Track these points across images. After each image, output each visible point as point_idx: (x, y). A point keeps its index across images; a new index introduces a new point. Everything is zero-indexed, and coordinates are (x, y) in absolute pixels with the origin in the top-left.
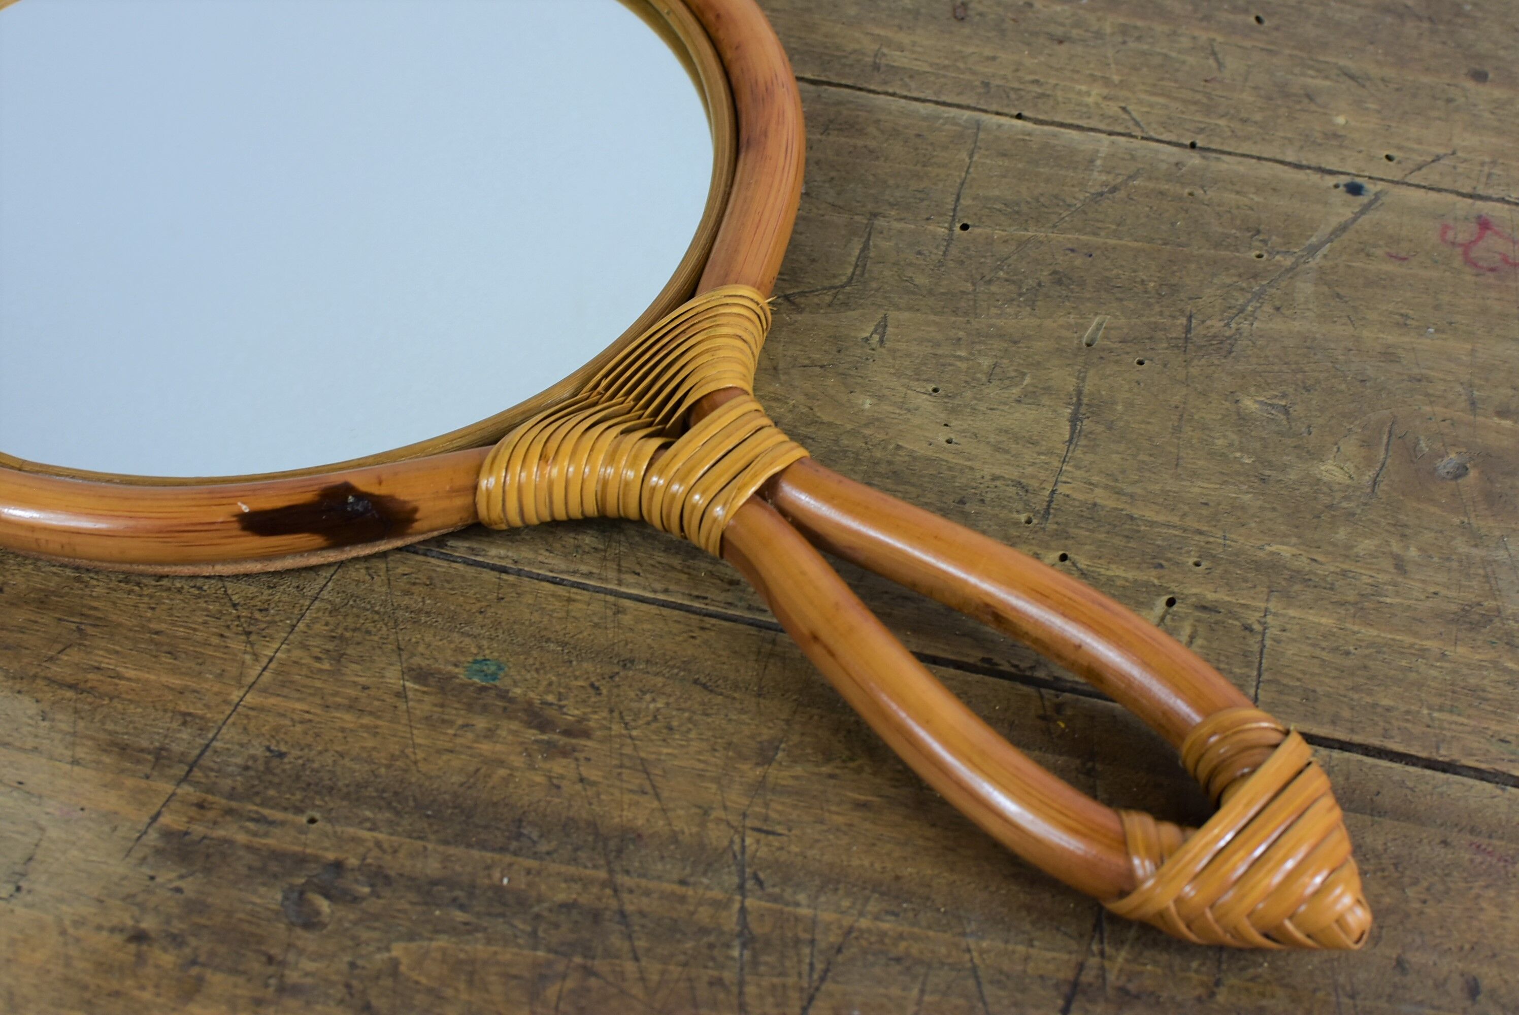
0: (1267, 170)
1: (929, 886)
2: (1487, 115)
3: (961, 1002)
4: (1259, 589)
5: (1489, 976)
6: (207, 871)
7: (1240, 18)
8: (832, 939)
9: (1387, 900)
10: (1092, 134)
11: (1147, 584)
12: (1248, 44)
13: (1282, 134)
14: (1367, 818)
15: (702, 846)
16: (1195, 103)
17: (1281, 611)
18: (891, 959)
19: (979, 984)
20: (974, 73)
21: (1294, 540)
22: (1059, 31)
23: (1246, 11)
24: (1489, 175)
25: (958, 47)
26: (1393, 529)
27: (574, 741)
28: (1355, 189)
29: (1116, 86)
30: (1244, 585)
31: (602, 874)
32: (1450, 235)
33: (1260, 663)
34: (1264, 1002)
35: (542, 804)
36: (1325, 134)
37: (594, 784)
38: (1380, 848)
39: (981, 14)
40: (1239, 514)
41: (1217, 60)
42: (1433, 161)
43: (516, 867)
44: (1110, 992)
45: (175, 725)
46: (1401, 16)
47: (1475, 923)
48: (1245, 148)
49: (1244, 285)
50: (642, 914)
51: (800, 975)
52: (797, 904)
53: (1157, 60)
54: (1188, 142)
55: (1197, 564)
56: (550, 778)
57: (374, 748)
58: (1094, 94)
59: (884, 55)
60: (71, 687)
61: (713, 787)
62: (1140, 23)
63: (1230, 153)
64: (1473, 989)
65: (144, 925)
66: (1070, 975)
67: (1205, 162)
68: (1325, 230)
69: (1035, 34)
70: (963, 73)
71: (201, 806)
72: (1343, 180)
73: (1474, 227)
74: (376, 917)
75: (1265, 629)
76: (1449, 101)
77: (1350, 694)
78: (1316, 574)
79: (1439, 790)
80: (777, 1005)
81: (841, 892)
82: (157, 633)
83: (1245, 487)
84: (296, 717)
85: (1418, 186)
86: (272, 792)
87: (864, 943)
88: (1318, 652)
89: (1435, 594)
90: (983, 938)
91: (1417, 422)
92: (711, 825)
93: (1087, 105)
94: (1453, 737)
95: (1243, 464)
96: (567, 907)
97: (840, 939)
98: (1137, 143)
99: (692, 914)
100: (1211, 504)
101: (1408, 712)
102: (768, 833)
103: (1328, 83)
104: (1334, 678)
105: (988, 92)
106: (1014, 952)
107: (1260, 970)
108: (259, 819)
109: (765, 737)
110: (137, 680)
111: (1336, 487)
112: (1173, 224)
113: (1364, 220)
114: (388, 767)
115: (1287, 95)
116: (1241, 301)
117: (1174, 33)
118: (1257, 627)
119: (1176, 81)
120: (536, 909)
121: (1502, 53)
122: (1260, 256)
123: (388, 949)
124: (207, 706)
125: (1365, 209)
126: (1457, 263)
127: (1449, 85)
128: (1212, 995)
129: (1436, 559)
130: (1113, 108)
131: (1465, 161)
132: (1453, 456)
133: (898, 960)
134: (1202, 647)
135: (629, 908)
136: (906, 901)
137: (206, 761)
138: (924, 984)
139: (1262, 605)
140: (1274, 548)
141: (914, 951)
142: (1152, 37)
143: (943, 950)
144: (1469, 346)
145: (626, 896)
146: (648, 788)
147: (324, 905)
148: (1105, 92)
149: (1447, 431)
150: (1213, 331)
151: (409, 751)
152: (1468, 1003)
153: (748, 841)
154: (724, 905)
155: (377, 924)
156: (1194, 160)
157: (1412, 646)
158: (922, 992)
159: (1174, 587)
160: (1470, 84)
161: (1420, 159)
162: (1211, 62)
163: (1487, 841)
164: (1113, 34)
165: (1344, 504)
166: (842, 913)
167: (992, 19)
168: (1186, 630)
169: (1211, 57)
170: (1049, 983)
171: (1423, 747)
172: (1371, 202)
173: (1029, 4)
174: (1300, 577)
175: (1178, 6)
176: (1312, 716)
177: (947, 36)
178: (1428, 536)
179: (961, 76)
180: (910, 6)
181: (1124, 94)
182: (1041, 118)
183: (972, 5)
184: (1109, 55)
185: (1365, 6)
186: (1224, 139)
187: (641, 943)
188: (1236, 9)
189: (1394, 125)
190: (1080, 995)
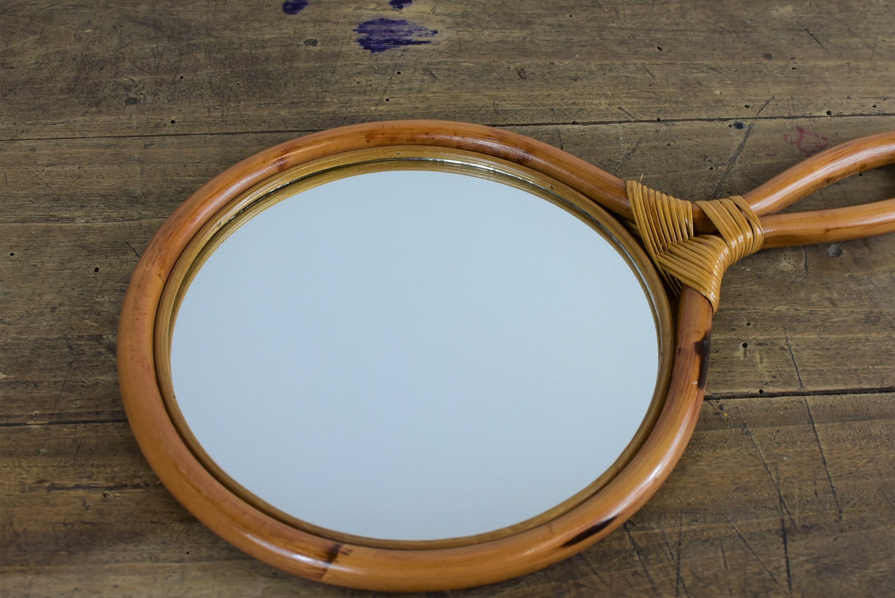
0: (697, 125)
1: (704, 504)
2: (779, 75)
3: (740, 551)
4: (779, 329)
7: (651, 50)
8: (674, 540)
10: (612, 124)
11: (731, 339)
12: (660, 62)
13: (695, 105)
14: (868, 422)
16: (650, 98)
17: (793, 337)
18: (703, 541)
19: (744, 541)
20: (544, 105)
21: (784, 302)
22: (573, 74)
23: (652, 45)
24: (793, 105)
25: (530, 93)
26: (822, 286)
28: (739, 126)
29: (611, 97)
30: (772, 329)
32: (789, 139)
33: (795, 363)
34: (862, 515)
36: (715, 101)
38: (879, 433)
39: (532, 73)
40: (756, 296)
41: (650, 73)
42: (766, 104)
44: (799, 529)
46: (721, 33)
48: (682, 116)
49: (711, 185)
51: (668, 560)
52: (653, 528)
53: (623, 80)
54: (656, 119)
55: (748, 324)
58: (603, 104)
59: (498, 105)
62: (607, 62)
63: (676, 120)
66: (780, 526)
67: (668, 127)
68: (734, 149)
69: (562, 78)
70: (539, 107)
72: (732, 122)
73: (797, 133)
75: (790, 347)
76: (760, 72)
77: (837, 367)
78: (800, 316)
79: (891, 401)
80: (666, 576)
81: (668, 517)
83: (753, 283)
85: (765, 118)
87: (688, 537)
88: (816, 352)
89: (852, 312)
90: (737, 520)
93: (603, 110)
94: (887, 375)
95: (747, 272)
97: (678, 539)
98: (634, 125)
100: (743, 294)
101: (864, 369)
103: (704, 75)
104: (828, 362)
105: (555, 114)
106: (752, 523)
107: (855, 501)
111: (791, 273)
112: (667, 162)
113: (749, 140)
115: (689, 85)
117: (625, 64)
118: (786, 347)
119: (637, 89)
121: (772, 42)
122: (711, 169)
125: (748, 134)
127: (757, 64)
128: (840, 518)
129: (846, 296)
130: (615, 109)
131: (780, 101)
133: (706, 541)
134: (767, 363)
136: (698, 513)
138: (722, 548)
139: (784, 336)
140: (777, 308)
141: (711, 535)
142: (616, 68)
143: (723, 531)
148: (608, 101)
154: (622, 538)
156: (663, 127)
157: (853, 339)
158: (723, 552)
159: (743, 337)
160: (766, 61)
161: (760, 104)
162: (648, 75)
164: (597, 71)
165: (798, 280)
166: (673, 526)
167: (539, 75)
168: (758, 357)
169: (647, 73)
170: (773, 532)
171: (877, 383)
172: (749, 131)
173: (553, 64)
174: (793, 319)
175: (622, 50)
176: (826, 382)
177: (522, 88)
178: (838, 286)
179: (539, 108)
180: (498, 76)
181: (617, 100)
182: (585, 121)
183: (526, 70)
184: (601, 82)
185: (704, 31)
186: (671, 113)
187: (595, 566)
188: (646, 46)
189: (742, 89)
190: (788, 535)
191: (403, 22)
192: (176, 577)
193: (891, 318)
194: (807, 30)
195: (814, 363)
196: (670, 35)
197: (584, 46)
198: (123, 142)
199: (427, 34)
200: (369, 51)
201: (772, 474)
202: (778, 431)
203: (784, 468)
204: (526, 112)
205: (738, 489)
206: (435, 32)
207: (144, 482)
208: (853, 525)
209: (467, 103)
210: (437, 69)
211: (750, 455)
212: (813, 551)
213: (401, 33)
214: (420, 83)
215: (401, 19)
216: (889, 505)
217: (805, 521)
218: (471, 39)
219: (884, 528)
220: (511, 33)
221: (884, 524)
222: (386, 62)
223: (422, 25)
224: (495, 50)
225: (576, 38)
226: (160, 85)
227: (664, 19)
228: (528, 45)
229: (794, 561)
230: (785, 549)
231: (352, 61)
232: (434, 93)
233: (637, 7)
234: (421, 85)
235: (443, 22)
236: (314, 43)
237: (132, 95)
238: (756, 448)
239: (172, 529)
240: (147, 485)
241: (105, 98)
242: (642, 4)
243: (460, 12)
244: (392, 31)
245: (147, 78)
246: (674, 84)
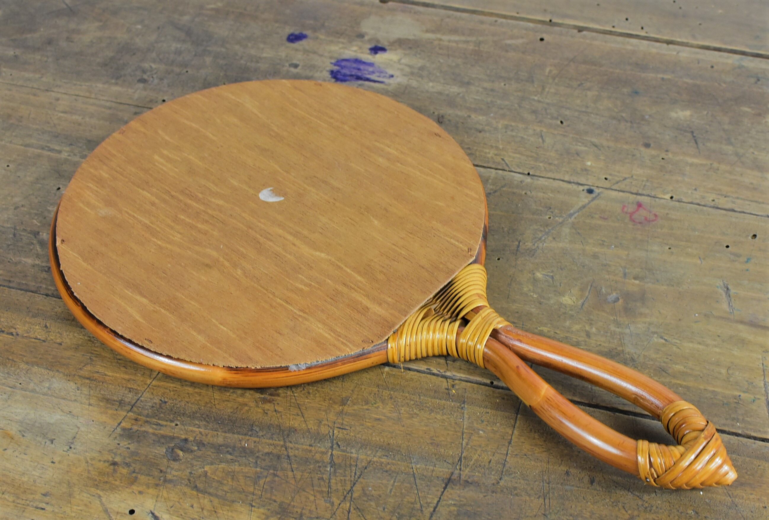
0: (557, 184)
1: (400, 447)
2: (648, 161)
3: (408, 485)
5: (598, 476)
6: (138, 442)
7: (554, 122)
8: (363, 464)
10: (489, 169)
12: (556, 132)
13: (564, 169)
15: (318, 433)
16: (531, 157)
18: (384, 471)
19: (415, 479)
21: (549, 325)
22: (480, 127)
23: (557, 119)
24: (645, 185)
26: (587, 321)
27: (273, 397)
28: (590, 191)
29: (500, 150)
31: (282, 443)
32: (626, 209)
34: (517, 485)
35: (261, 419)
36: (582, 169)
37: (279, 412)
39: (448, 120)
40: (530, 316)
41: (543, 139)
42: (623, 180)
43: (250, 441)
44: (462, 482)
45: (126, 392)
46: (619, 120)
48: (550, 175)
49: (542, 229)
50: (296, 456)
51: (351, 476)
52: (352, 453)
53: (518, 139)
54: (527, 173)
56: (264, 410)
57: (200, 400)
58: (491, 153)
60: (88, 378)
61: (324, 413)
62: (513, 124)
63: (543, 177)
64: (592, 481)
65: (116, 460)
66: (448, 477)
67: (532, 181)
68: (576, 207)
69: (470, 129)
71: (136, 420)
72: (586, 187)
73: (635, 206)
74: (199, 457)
76: (634, 155)
80: (342, 486)
81: (368, 449)
82: (119, 360)
83: (533, 306)
84: (171, 389)
85: (616, 190)
86: (162, 415)
87: (375, 466)
89: (600, 345)
90: (418, 464)
91: (602, 281)
92: (321, 426)
93: (488, 158)
94: (598, 395)
95: (533, 298)
96: (268, 454)
97: (366, 465)
98: (506, 173)
99: (313, 456)
100: (520, 312)
101: (583, 387)
102: (342, 429)
103: (586, 148)
106: (428, 469)
107: (516, 475)
108: (158, 424)
109: (344, 396)
110: (113, 376)
111: (568, 306)
112: (517, 205)
113: (592, 204)
114: (204, 406)
115: (569, 154)
116: (540, 235)
117: (527, 128)
119: (525, 148)
120: (257, 454)
122: (550, 218)
123: (203, 468)
124: (139, 385)
125: (593, 199)
126: (627, 220)
127: (634, 149)
128: (498, 483)
129: (602, 332)
130: (498, 159)
131: (636, 180)
132: (614, 294)
133: (387, 471)
135: (290, 454)
136: (391, 452)
137: (137, 405)
138: (395, 479)
140: (541, 328)
141: (393, 469)
142: (518, 130)
143: (403, 468)
144: (626, 253)
145: (290, 450)
146: (300, 414)
147: (181, 453)
149: (613, 285)
150: (528, 247)
151: (212, 401)
152: (590, 485)
153: (335, 432)
154: (326, 453)
155: (199, 460)
156: (528, 180)
158: (394, 482)
160: (643, 149)
161: (618, 179)
162: (540, 140)
164: (502, 128)
165: (570, 312)
166: (368, 456)
167: (454, 122)
169: (540, 138)
170: (440, 479)
172: (596, 197)
173: (469, 116)
175: (530, 117)
178: (600, 323)
181: (503, 153)
184: (500, 137)
185: (606, 117)
186: (541, 171)
187: (295, 466)
188: (553, 118)
189: (610, 165)
190: (451, 483)
191: (371, 65)
192: (5, 396)
193: (628, 356)
194: (692, 132)
196: (576, 114)
197: (502, 109)
198: (122, 107)
199: (385, 76)
200: (334, 80)
201: (465, 440)
202: (488, 413)
203: (476, 439)
205: (431, 444)
206: (392, 76)
207: (17, 333)
208: (505, 490)
211: (456, 423)
212: (463, 499)
213: (365, 72)
215: (371, 62)
216: (542, 484)
217: (469, 478)
218: (416, 86)
219: (528, 498)
220: (450, 88)
221: (529, 496)
223: (384, 69)
224: (430, 98)
225: (499, 102)
226: (169, 74)
227: (579, 101)
228: (458, 100)
229: (445, 502)
230: (443, 492)
233: (562, 88)
235: (402, 70)
236: (296, 66)
237: (145, 77)
238: (463, 420)
239: (19, 366)
240: (18, 335)
241: (125, 75)
242: (567, 87)
243: (419, 65)
244: (359, 69)
245: (162, 67)
246: (556, 151)
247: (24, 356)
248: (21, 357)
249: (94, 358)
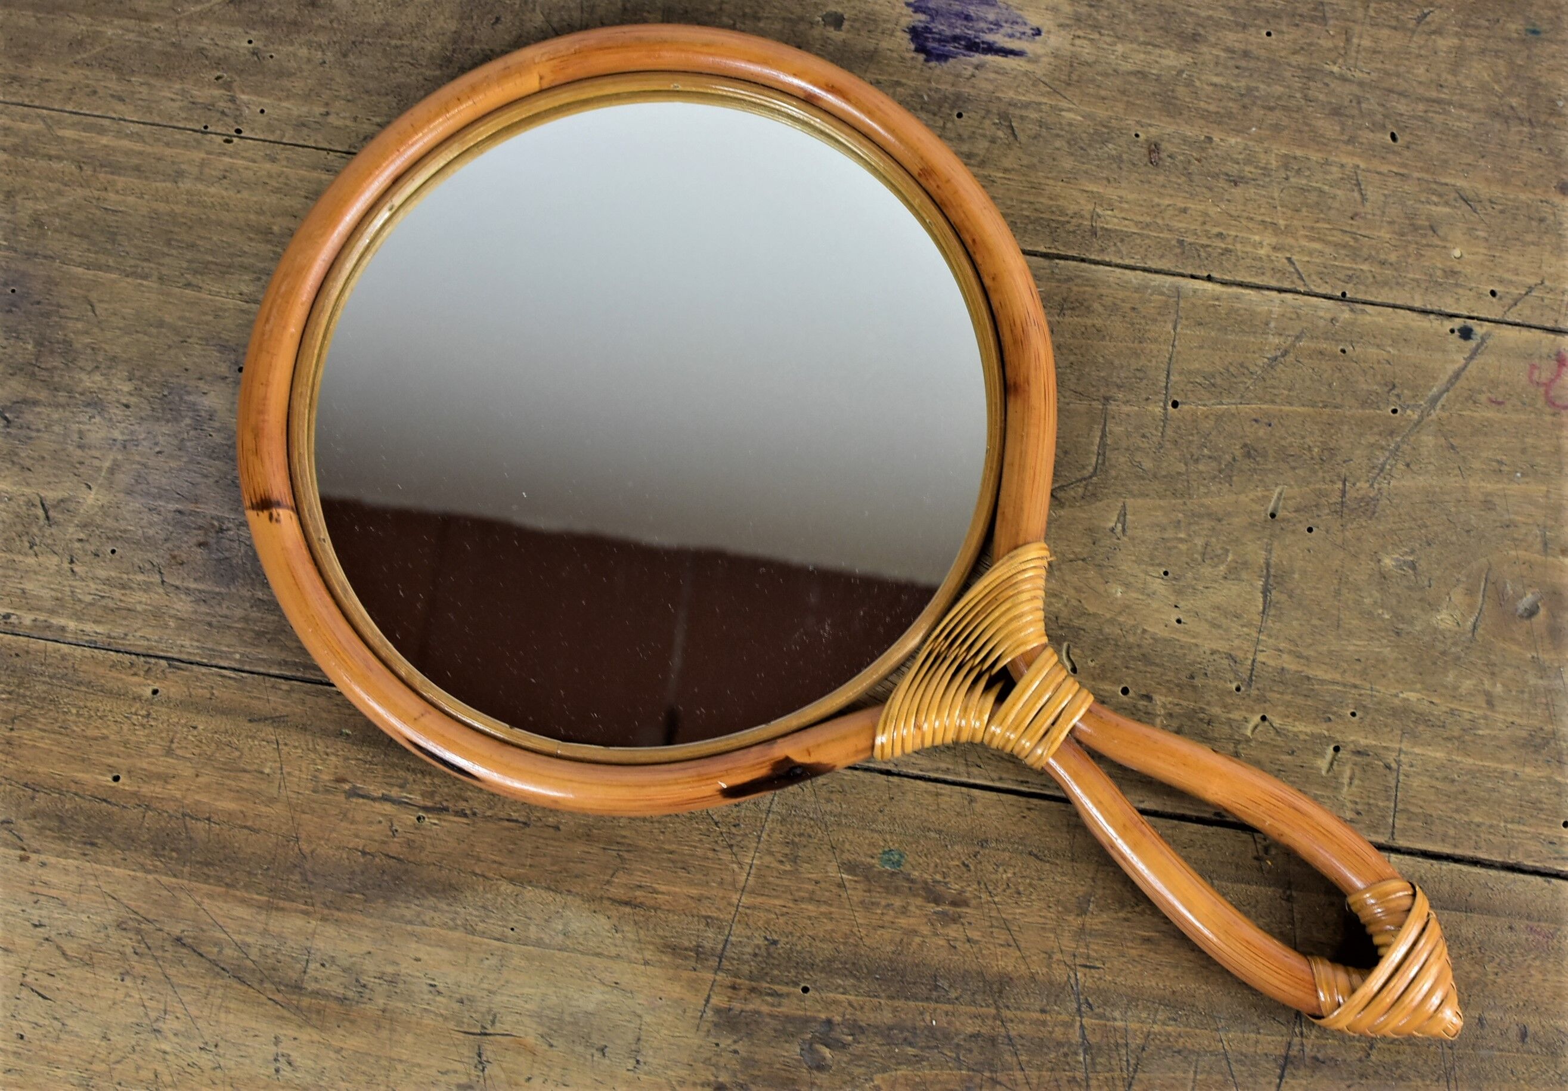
0: (1400, 320)
1: (1194, 997)
3: (1219, 1077)
4: (1395, 733)
5: (1533, 1023)
6: (749, 1035)
7: (1378, 137)
8: (1138, 1043)
9: (1474, 975)
10: (1266, 292)
11: (1321, 736)
12: (1385, 169)
13: (1411, 276)
14: (1463, 915)
15: (1051, 983)
16: (1345, 246)
17: (1411, 750)
18: (1175, 1053)
19: (1229, 1065)
20: (1170, 230)
21: (1419, 686)
22: (1235, 170)
23: (1383, 127)
25: (1156, 200)
26: (1486, 669)
27: (958, 910)
28: (1466, 333)
29: (1282, 233)
30: (1386, 730)
31: (993, 1011)
32: (1536, 376)
33: (1396, 797)
34: (1399, 1058)
35: (947, 961)
37: (976, 942)
38: (1471, 936)
39: (1170, 156)
40: (1381, 667)
41: (1360, 191)
42: (1527, 294)
43: (938, 1011)
44: (1308, 1061)
45: (702, 927)
46: (1506, 120)
47: (1527, 986)
48: (1385, 296)
49: (1384, 443)
50: (1021, 1037)
52: (1115, 1019)
53: (1313, 197)
54: (1339, 294)
55: (1353, 714)
56: (948, 940)
57: (833, 930)
58: (1266, 245)
59: (1099, 216)
60: (627, 904)
61: (1052, 935)
63: (1371, 304)
64: (1524, 1035)
65: (720, 1080)
66: (1283, 1052)
67: (1353, 316)
68: (1444, 378)
69: (1216, 176)
70: (1162, 232)
71: (734, 987)
72: (1457, 323)
73: (1553, 365)
74: (860, 1057)
75: (1399, 766)
76: (1542, 220)
77: (1454, 816)
78: (1433, 715)
81: (1140, 1007)
82: (671, 853)
83: (1385, 641)
84: (778, 912)
85: (1514, 325)
86: (776, 972)
87: (1157, 1042)
88: (1434, 783)
89: (1512, 724)
90: (1229, 1031)
91: (1505, 567)
92: (1054, 966)
93: (1261, 259)
94: (1519, 843)
95: (1383, 620)
96: (975, 1036)
97: (1143, 1042)
98: (1301, 300)
99: (1051, 1033)
100: (1363, 660)
101: (1491, 826)
102: (1090, 967)
103: (1447, 210)
104: (1444, 804)
105: (1183, 252)
106: (1248, 1040)
108: (774, 994)
109: (1080, 893)
110: (669, 894)
111: (1448, 635)
112: (1330, 385)
113: (1473, 366)
114: (845, 944)
115: (1415, 228)
116: (1382, 460)
117: (1327, 162)
118: (1394, 765)
119: (1329, 222)
120: (956, 1041)
122: (1395, 411)
123: (872, 1080)
124: (719, 909)
125: (1474, 354)
126: (1540, 403)
127: (1542, 201)
128: (1368, 1055)
129: (1514, 693)
130: (1280, 260)
131: (1550, 290)
132: (1529, 596)
133: (1179, 1052)
134: (1358, 788)
135: (1012, 1033)
136: (1180, 1010)
137: (729, 953)
138: (1196, 1068)
139: (1397, 746)
140: (1405, 696)
141: (1188, 1045)
142: (1309, 169)
143: (1206, 1043)
144: (1544, 488)
145: (1009, 1025)
146: (1012, 942)
147: (827, 1052)
149: (1525, 573)
150: (1362, 492)
151: (855, 930)
152: (1520, 1044)
153: (1079, 975)
154: (1068, 1025)
155: (862, 1063)
156: (1345, 314)
157: (1495, 770)
158: (1195, 1072)
159: (1338, 737)
160: (1558, 199)
161: (1516, 292)
162: (1356, 195)
163: (1536, 924)
164: (1277, 169)
165: (1453, 650)
166: (1143, 1022)
167: (1181, 161)
168: (1347, 773)
169: (1356, 188)
170: (1271, 1058)
171: (1500, 854)
172: (1478, 347)
173: (1209, 139)
174: (1423, 719)
175: (1328, 127)
176: (1430, 836)
177: (1146, 186)
178: (1510, 672)
179: (1161, 235)
180: (1114, 152)
181: (1290, 241)
182: (1226, 277)
183: (1163, 145)
184: (1276, 195)
185: (1479, 111)
186: (1367, 286)
187: (1023, 1058)
188: (1375, 126)
189: (1497, 254)
190: (1289, 1066)
192: (493, 961)
195: (1424, 801)
196: (1420, 109)
197: (1271, 109)
199: (1024, 33)
200: (921, 57)
204: (1138, 241)
206: (1038, 32)
207: (472, 811)
208: (1381, 1070)
209: (1051, 203)
210: (1022, 118)
213: (983, 25)
214: (987, 144)
216: (1440, 1051)
217: (1318, 1051)
218: (1090, 59)
220: (1160, 56)
222: (943, 87)
223: (1019, 12)
224: (1123, 92)
225: (1263, 89)
227: (1421, 70)
228: (1181, 91)
230: (1279, 1087)
231: (891, 75)
232: (1006, 170)
233: (1385, 32)
234: (988, 150)
235: (1056, 9)
236: (838, 21)
238: (1293, 924)
239: (498, 889)
240: (474, 814)
242: (1395, 28)
244: (967, 18)
246: (1391, 223)
247: (501, 864)
248: (495, 866)
249: (626, 855)
